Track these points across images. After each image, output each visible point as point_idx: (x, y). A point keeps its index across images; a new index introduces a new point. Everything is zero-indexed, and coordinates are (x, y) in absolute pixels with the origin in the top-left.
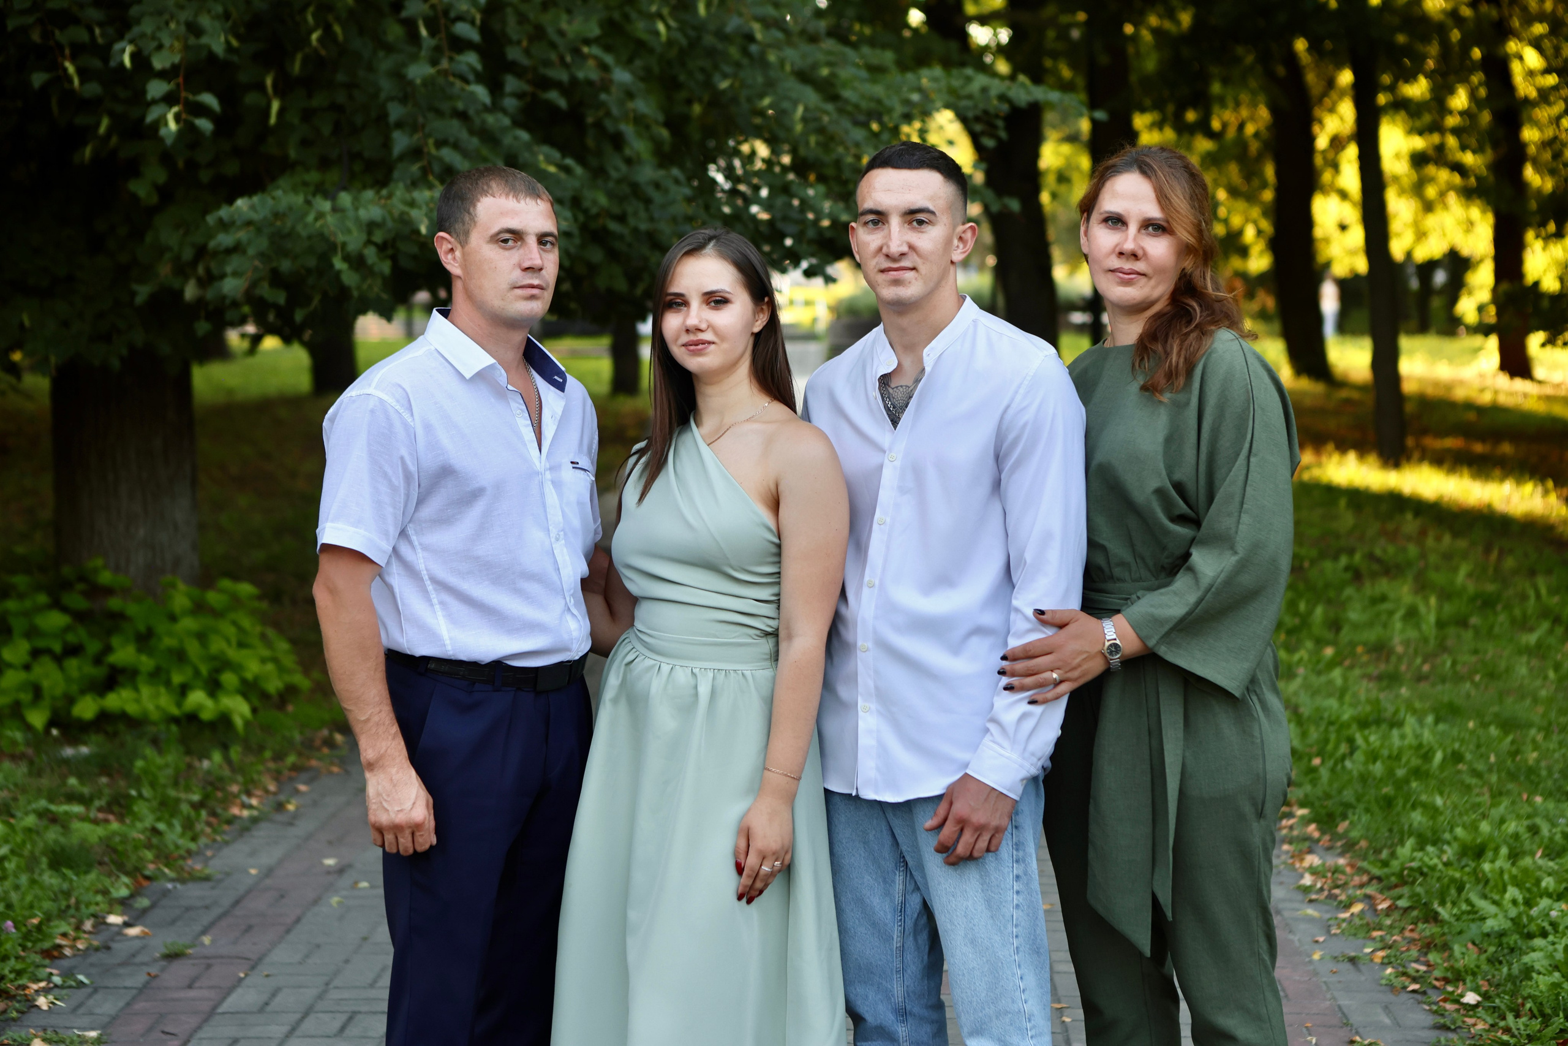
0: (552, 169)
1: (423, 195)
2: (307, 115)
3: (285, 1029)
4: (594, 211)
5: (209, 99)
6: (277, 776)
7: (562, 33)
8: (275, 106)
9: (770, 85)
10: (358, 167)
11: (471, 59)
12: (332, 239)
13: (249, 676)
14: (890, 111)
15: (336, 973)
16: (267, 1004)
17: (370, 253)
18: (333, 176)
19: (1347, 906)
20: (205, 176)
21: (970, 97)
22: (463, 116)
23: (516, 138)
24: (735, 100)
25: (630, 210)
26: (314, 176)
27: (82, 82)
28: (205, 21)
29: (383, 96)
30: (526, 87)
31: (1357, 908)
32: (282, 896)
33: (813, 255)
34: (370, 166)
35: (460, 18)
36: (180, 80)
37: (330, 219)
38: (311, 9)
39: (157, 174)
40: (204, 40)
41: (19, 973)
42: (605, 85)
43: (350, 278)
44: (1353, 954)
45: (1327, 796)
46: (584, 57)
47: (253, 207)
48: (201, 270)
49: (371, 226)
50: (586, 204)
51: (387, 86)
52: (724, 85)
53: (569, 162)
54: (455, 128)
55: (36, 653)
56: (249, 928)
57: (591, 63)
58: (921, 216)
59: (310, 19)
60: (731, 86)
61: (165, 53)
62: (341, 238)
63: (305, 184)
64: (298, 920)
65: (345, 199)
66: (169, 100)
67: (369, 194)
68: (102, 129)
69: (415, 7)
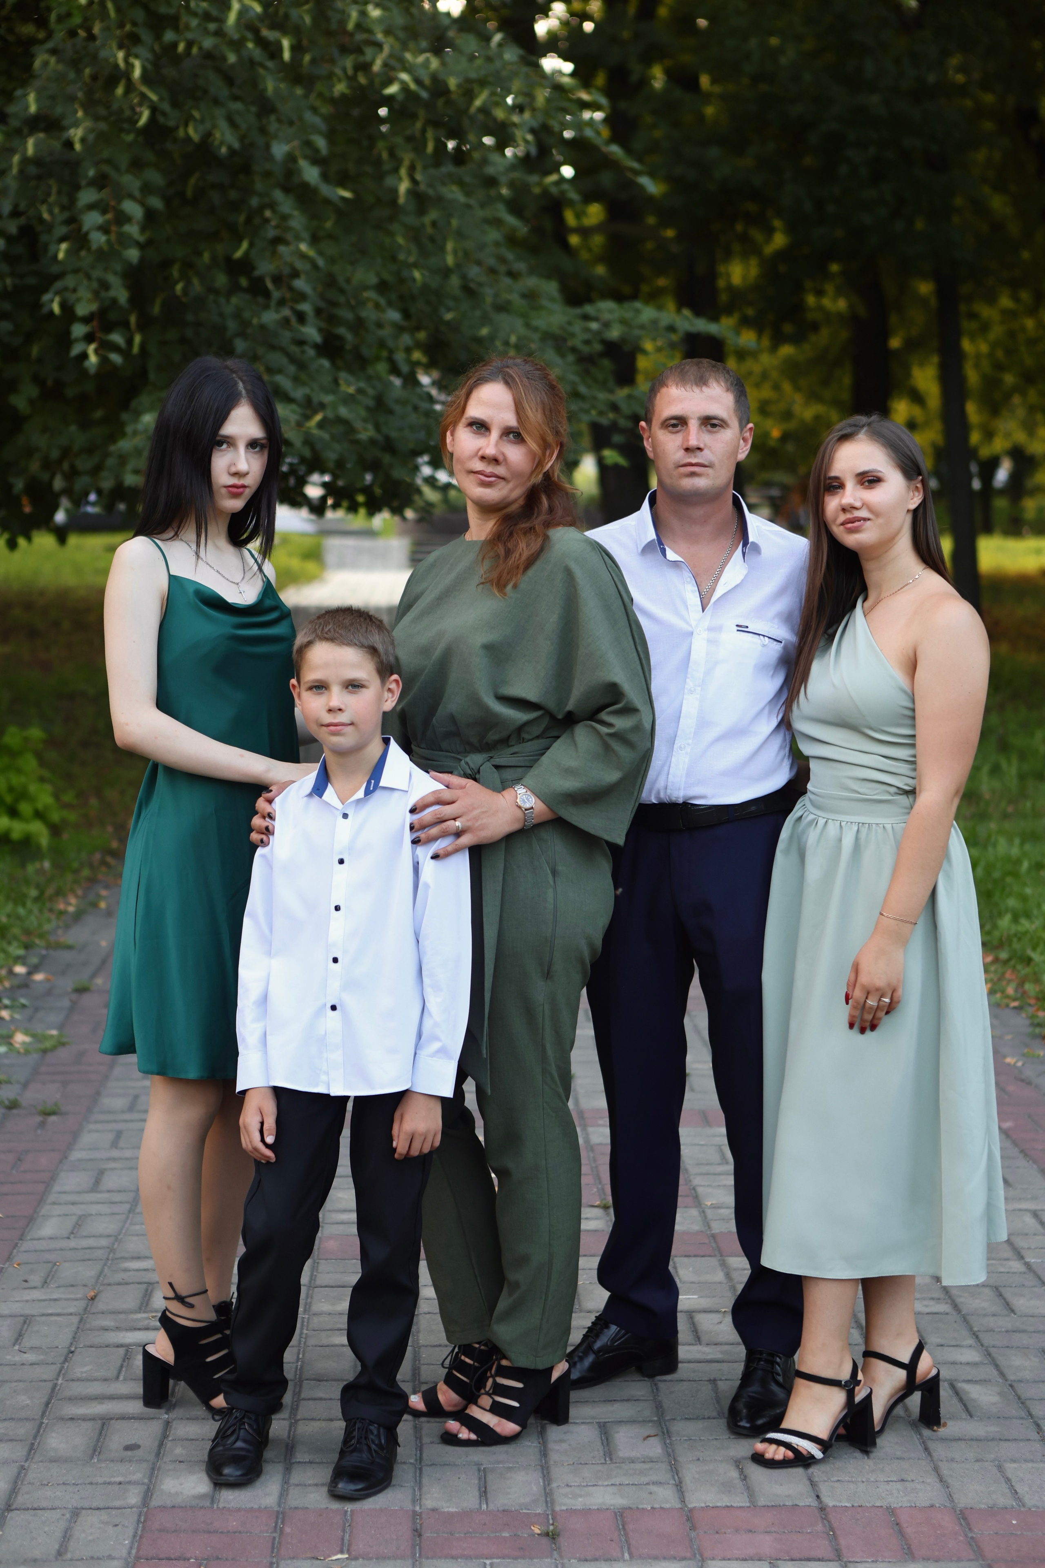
2: (163, 346)
5: (117, 338)
6: (81, 884)
7: (348, 281)
8: (137, 339)
13: (40, 806)
14: (573, 335)
20: (70, 392)
21: (642, 327)
24: (458, 329)
28: (110, 278)
29: (229, 333)
36: (95, 323)
38: (177, 266)
39: (30, 390)
40: (112, 293)
42: (380, 324)
46: (365, 300)
48: (66, 466)
51: (232, 325)
52: (449, 316)
53: (362, 384)
54: (277, 359)
57: (370, 305)
59: (175, 272)
60: (455, 318)
61: (84, 302)
66: (89, 338)
69: (265, 268)
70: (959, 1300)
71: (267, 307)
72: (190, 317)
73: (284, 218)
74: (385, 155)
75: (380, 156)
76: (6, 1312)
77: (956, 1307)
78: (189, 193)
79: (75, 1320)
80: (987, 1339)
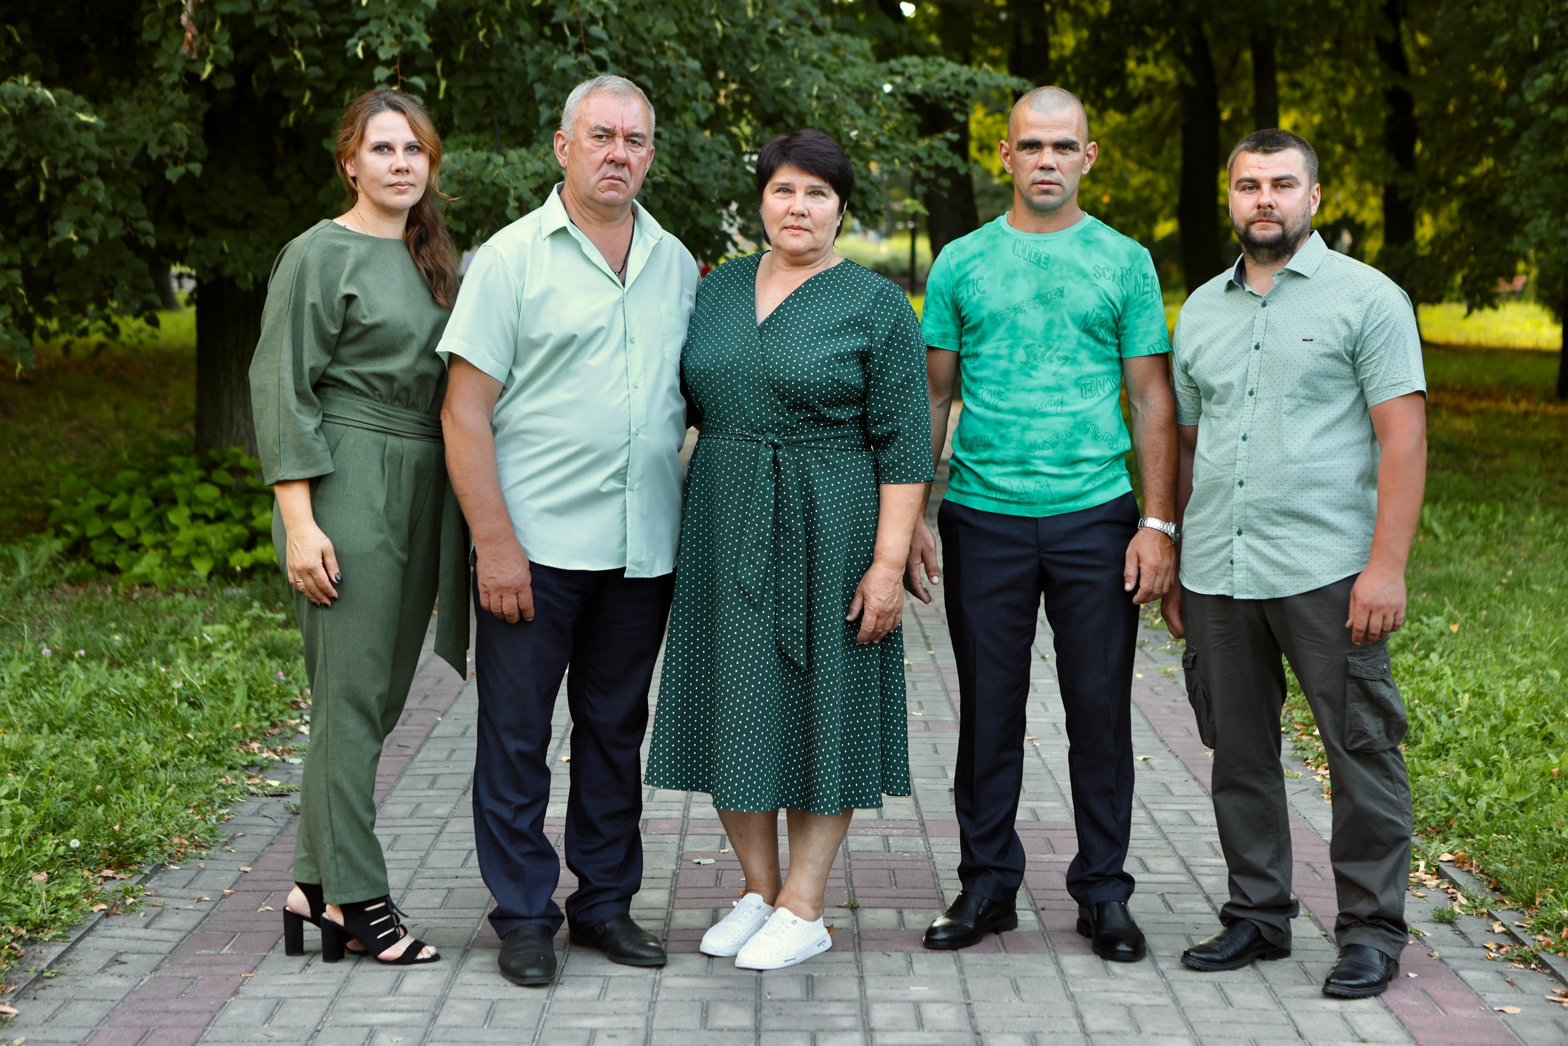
2: (467, 91)
5: (418, 81)
7: (649, 30)
8: (443, 84)
10: (506, 131)
12: (506, 184)
18: (486, 137)
21: (943, 81)
24: (761, 82)
25: (686, 167)
26: (471, 138)
27: (307, 66)
28: (413, 24)
29: (530, 79)
34: (513, 131)
35: (593, 22)
36: (397, 67)
37: (504, 171)
38: (479, 14)
40: (414, 38)
41: (281, 712)
46: (666, 49)
47: (454, 161)
49: (535, 176)
51: (532, 71)
52: (753, 69)
55: (194, 517)
56: (426, 697)
57: (670, 53)
59: (478, 21)
61: (386, 47)
62: (512, 184)
65: (514, 155)
66: (391, 81)
67: (523, 152)
68: (306, 101)
69: (562, 15)
70: (1179, 994)
71: (566, 52)
72: (493, 64)
76: (262, 995)
77: (1176, 1000)
79: (326, 1002)
80: (1201, 1029)
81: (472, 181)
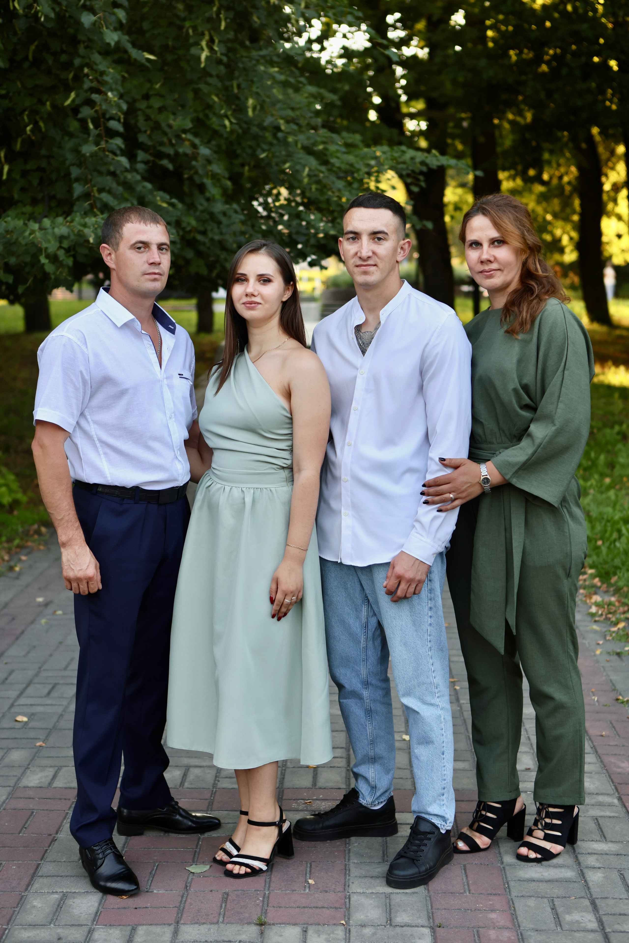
0: (165, 205)
1: (91, 220)
2: (24, 174)
3: (16, 693)
4: (188, 229)
6: (9, 551)
7: (170, 126)
8: (6, 168)
9: (289, 156)
10: (53, 204)
11: (118, 142)
12: (39, 245)
14: (358, 170)
15: (45, 662)
16: (6, 679)
17: (61, 254)
18: (39, 209)
19: (616, 624)
22: (113, 174)
23: (144, 187)
24: (269, 164)
25: (209, 228)
26: (28, 209)
29: (68, 163)
30: (150, 158)
31: (621, 625)
32: (13, 619)
33: (314, 254)
34: (60, 203)
35: (112, 118)
37: (38, 234)
38: (26, 113)
42: (195, 157)
43: (49, 268)
44: (618, 651)
45: (606, 562)
46: (183, 140)
49: (62, 238)
50: (184, 225)
51: (70, 157)
52: (263, 156)
53: (174, 201)
54: (109, 181)
57: (187, 143)
58: (380, 236)
59: (26, 118)
60: (267, 156)
62: (44, 245)
63: (23, 213)
64: (23, 632)
65: (47, 222)
67: (60, 220)
69: (86, 112)
73: (102, 73)
74: (191, 32)
75: (187, 33)
78: (30, 57)
81: (15, 243)
